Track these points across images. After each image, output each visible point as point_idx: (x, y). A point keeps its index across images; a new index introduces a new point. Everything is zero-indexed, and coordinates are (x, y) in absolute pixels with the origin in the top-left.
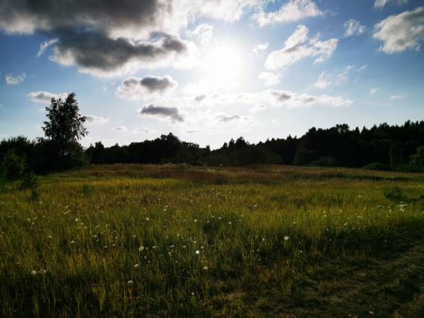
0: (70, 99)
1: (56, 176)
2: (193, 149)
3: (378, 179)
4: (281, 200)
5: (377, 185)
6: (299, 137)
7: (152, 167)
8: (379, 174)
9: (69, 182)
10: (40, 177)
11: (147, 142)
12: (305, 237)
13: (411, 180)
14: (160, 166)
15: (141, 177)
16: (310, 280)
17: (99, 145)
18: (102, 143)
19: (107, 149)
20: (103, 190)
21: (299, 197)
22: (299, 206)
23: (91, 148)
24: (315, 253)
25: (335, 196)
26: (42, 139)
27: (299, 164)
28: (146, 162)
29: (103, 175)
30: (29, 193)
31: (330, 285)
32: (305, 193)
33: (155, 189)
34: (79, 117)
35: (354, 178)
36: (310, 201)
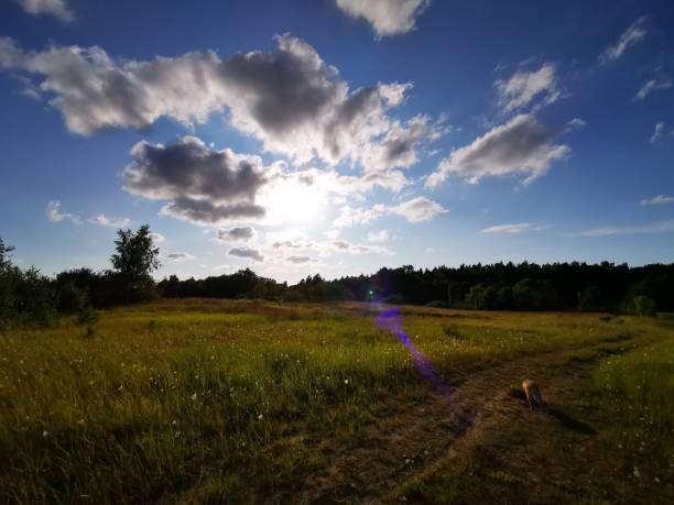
0: (144, 231)
1: (122, 310)
2: (270, 284)
3: (439, 316)
4: (351, 337)
5: (438, 322)
6: (370, 275)
7: (226, 302)
8: (441, 311)
9: (136, 316)
10: (102, 312)
11: (224, 277)
12: (371, 374)
13: (468, 316)
14: (235, 301)
15: (215, 312)
16: (374, 418)
17: (174, 278)
18: (178, 276)
19: (182, 282)
20: (171, 325)
21: (368, 334)
22: (368, 342)
23: (165, 281)
25: (401, 332)
26: (110, 271)
28: (221, 297)
30: (84, 329)
31: (391, 422)
32: (374, 329)
33: (228, 325)
34: (153, 249)
35: (419, 314)
36: (379, 339)
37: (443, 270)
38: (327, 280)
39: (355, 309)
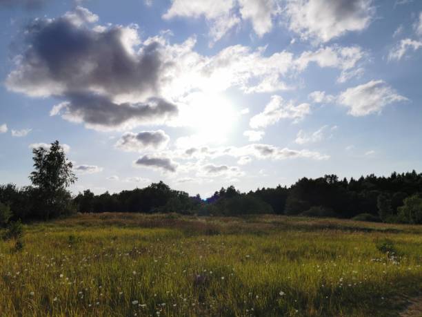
1: (42, 225)
2: (183, 196)
3: (370, 230)
5: (370, 237)
6: (289, 187)
7: (141, 216)
8: (371, 225)
9: (53, 231)
10: (26, 226)
11: (137, 191)
13: (403, 231)
14: (149, 216)
15: (132, 226)
17: (88, 193)
18: (92, 191)
19: (97, 196)
20: (91, 241)
21: (291, 250)
22: (292, 259)
23: (80, 196)
24: (312, 311)
25: (329, 249)
26: (30, 187)
27: (290, 214)
28: (136, 211)
29: (91, 225)
30: (12, 243)
32: (297, 245)
33: (144, 239)
34: (67, 162)
35: (346, 229)
36: (303, 254)
37: (372, 179)
38: (242, 192)
39: (274, 223)
